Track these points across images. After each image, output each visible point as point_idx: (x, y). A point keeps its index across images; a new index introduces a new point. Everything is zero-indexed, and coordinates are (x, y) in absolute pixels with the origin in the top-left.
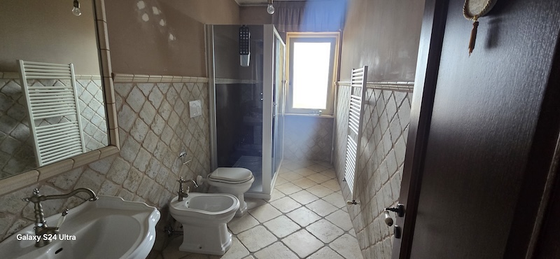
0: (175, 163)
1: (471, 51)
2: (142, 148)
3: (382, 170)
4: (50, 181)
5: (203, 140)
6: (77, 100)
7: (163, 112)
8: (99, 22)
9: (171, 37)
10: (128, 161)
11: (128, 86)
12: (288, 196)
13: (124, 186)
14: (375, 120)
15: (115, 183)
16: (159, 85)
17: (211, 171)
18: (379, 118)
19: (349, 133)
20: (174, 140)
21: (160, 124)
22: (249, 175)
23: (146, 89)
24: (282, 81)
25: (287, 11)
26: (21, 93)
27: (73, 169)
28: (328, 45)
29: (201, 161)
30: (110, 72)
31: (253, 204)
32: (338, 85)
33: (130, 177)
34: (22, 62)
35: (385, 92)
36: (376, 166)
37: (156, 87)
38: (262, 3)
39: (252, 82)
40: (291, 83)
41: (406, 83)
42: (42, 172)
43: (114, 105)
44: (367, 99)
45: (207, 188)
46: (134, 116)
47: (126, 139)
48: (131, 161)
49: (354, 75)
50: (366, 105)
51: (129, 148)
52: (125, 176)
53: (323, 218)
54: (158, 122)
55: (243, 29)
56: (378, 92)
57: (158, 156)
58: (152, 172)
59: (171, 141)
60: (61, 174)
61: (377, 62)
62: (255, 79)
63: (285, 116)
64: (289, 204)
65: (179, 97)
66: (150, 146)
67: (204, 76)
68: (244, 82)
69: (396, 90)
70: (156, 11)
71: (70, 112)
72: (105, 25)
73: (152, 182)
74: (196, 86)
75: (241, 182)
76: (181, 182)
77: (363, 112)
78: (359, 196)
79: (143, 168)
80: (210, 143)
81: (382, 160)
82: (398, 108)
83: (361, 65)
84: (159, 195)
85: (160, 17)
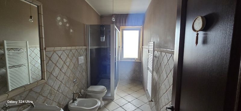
0: (71, 85)
1: (197, 45)
2: (57, 80)
3: (163, 87)
4: (13, 98)
5: (84, 74)
6: (29, 56)
7: (67, 62)
8: (40, 27)
9: (71, 31)
10: (50, 86)
11: (52, 53)
12: (122, 97)
13: (48, 98)
14: (159, 65)
15: (44, 96)
16: (65, 51)
17: (88, 87)
18: (160, 64)
19: (148, 69)
20: (71, 75)
21: (65, 67)
22: (105, 89)
23: (59, 53)
24: (119, 47)
25: (120, 18)
26: (4, 55)
27: (24, 92)
28: (138, 31)
29: (83, 83)
30: (44, 47)
31: (106, 102)
32: (142, 48)
33: (51, 94)
34: (5, 41)
35: (162, 53)
36: (160, 85)
37: (64, 52)
38: (110, 15)
39: (106, 47)
40: (122, 47)
41: (171, 50)
42: (9, 94)
43: (45, 61)
44: (155, 55)
45: (85, 96)
46: (54, 65)
47: (50, 76)
48: (51, 86)
49: (149, 45)
50: (155, 58)
51: (51, 80)
52: (48, 93)
53: (138, 108)
54: (64, 67)
55: (102, 26)
56: (159, 53)
57: (64, 82)
58: (61, 90)
59: (70, 75)
60: (18, 94)
61: (158, 40)
62: (107, 46)
63: (120, 61)
64: (123, 102)
65: (74, 55)
66: (60, 78)
67: (85, 46)
68: (102, 47)
69: (167, 53)
70: (65, 20)
71: (25, 62)
72: (43, 28)
73: (61, 94)
74: (81, 50)
75: (101, 92)
76: (74, 94)
77: (153, 60)
78: (154, 98)
79: (56, 88)
80: (87, 75)
81: (163, 82)
82: (168, 60)
83: (152, 41)
84: (64, 100)
85: (67, 23)
